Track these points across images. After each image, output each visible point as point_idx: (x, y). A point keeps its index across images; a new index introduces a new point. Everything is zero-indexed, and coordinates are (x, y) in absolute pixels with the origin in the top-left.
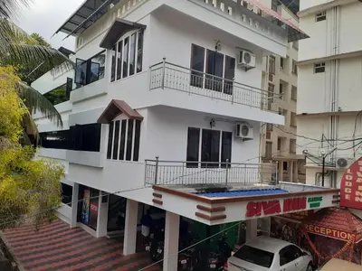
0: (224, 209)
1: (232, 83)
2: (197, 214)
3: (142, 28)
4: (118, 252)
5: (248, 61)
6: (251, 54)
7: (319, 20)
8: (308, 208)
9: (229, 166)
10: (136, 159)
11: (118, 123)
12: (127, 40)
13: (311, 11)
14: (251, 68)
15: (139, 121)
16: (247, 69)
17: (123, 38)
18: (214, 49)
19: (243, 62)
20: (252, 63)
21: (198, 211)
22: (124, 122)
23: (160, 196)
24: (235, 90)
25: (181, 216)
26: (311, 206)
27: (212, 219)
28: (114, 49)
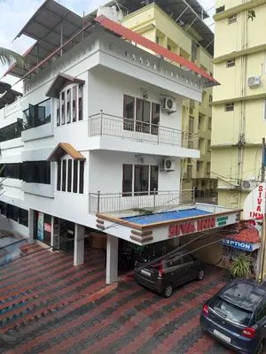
0: (151, 233)
1: (157, 127)
2: (131, 237)
3: (81, 83)
4: (70, 263)
5: (170, 107)
6: (173, 101)
7: (229, 66)
8: (217, 226)
9: (157, 194)
10: (81, 192)
11: (65, 162)
12: (68, 91)
13: (223, 59)
14: (173, 112)
15: (83, 162)
16: (169, 113)
17: (66, 89)
18: (142, 98)
19: (167, 107)
20: (174, 108)
21: (132, 234)
22: (70, 161)
23: (103, 223)
24: (160, 132)
25: (119, 239)
26: (219, 224)
27: (142, 241)
28: (58, 98)
